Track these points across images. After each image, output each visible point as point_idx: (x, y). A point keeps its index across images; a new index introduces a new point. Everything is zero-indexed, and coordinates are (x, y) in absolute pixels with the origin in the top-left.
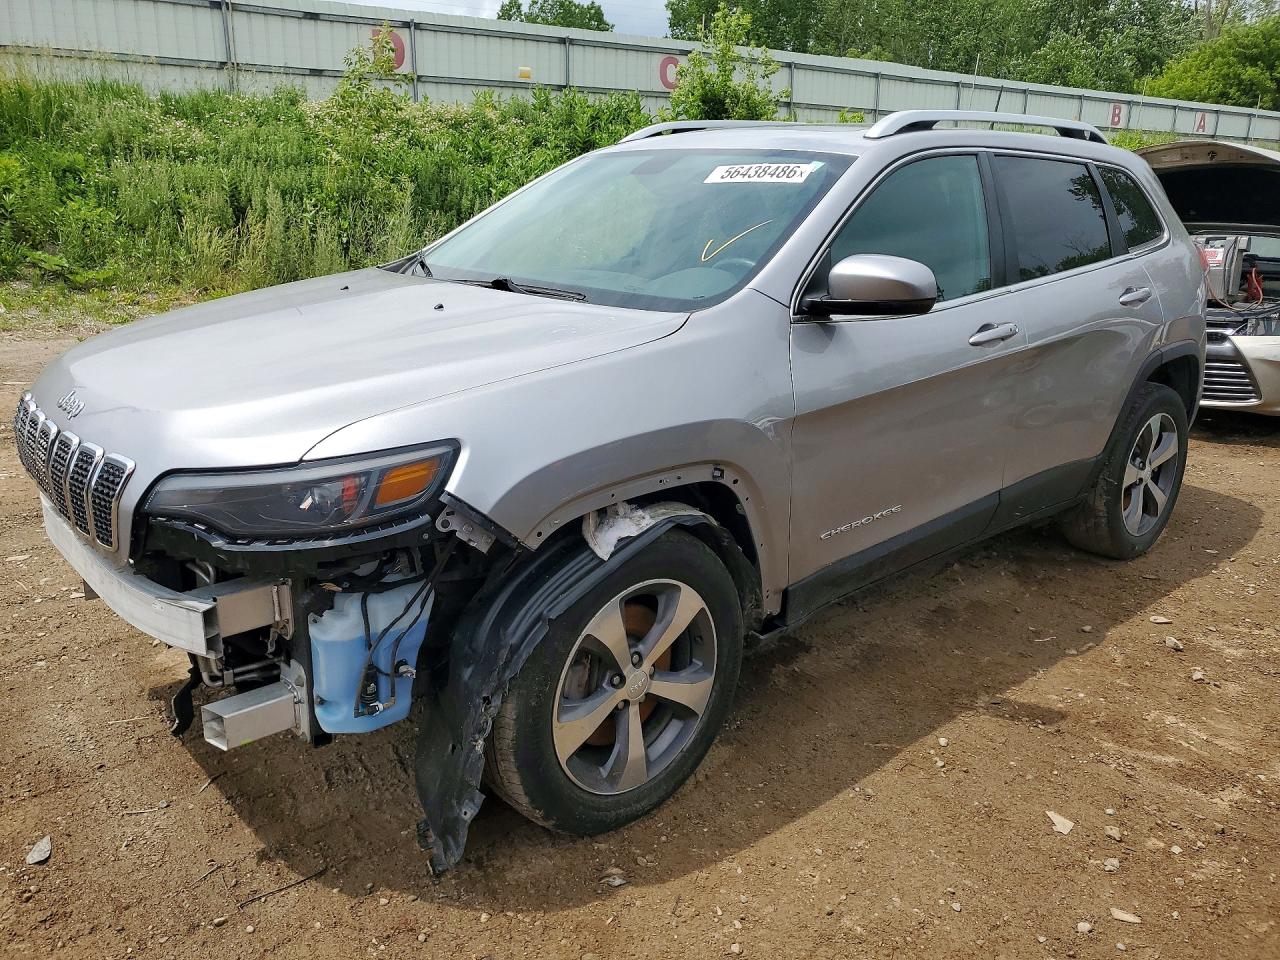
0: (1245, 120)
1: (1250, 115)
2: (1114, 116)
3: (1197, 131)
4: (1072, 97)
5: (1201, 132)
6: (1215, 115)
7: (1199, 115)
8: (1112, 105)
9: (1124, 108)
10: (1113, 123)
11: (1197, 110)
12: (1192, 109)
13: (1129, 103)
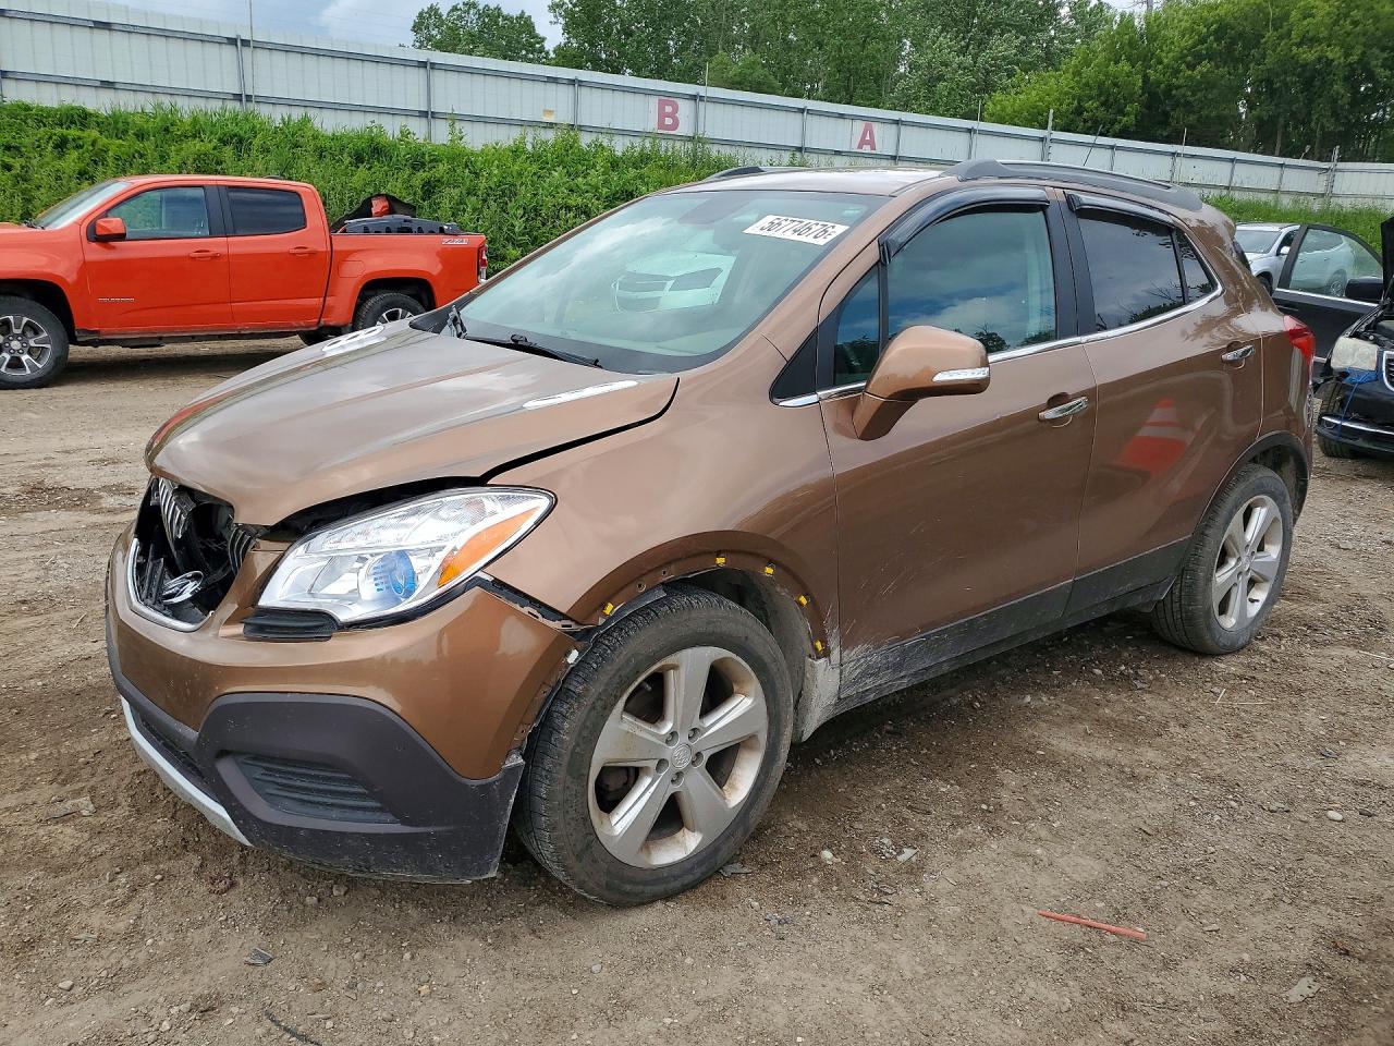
0: (966, 136)
1: (969, 131)
2: (662, 115)
3: (860, 147)
4: (555, 80)
5: (867, 149)
6: (894, 126)
7: (859, 126)
8: (654, 102)
9: (685, 108)
10: (661, 124)
11: (854, 118)
12: (842, 116)
13: (694, 98)
